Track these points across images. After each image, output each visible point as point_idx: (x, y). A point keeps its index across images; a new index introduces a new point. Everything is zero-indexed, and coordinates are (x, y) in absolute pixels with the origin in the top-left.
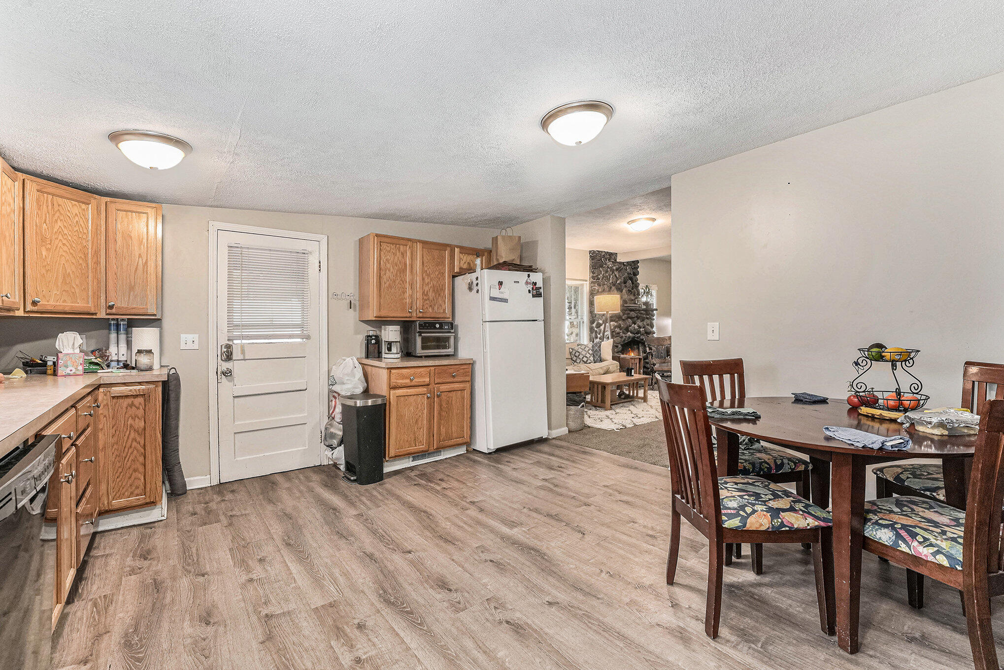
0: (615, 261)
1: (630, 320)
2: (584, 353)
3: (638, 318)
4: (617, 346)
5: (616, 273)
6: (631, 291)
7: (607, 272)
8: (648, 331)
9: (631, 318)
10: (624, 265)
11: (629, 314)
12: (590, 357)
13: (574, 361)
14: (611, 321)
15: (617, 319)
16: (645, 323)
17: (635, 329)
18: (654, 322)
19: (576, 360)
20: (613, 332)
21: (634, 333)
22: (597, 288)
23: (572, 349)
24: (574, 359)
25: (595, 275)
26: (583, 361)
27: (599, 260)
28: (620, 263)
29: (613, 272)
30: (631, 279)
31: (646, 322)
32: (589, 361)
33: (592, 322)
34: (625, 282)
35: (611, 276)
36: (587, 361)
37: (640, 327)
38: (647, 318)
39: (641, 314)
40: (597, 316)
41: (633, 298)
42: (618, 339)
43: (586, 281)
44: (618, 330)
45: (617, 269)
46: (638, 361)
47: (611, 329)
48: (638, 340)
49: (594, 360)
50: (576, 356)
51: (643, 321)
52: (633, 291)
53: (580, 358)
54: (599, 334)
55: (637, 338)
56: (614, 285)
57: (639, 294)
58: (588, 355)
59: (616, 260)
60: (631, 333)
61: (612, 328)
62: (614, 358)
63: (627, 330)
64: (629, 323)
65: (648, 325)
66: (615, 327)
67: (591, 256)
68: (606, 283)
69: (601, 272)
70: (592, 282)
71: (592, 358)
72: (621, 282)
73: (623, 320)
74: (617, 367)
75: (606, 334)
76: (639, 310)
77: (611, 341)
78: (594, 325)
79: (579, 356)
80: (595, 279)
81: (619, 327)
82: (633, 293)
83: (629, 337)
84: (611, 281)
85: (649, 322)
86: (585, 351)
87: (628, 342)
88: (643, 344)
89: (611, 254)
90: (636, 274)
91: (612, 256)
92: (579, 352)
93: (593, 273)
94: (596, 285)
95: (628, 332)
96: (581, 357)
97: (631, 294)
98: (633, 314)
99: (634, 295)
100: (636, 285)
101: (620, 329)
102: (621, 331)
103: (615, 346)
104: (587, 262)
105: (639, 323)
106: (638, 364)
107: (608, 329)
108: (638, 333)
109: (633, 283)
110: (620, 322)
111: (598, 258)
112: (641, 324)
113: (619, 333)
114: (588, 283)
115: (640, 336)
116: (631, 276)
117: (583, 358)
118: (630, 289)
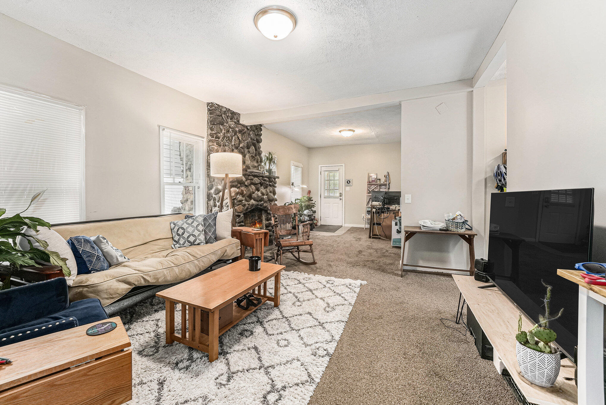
0: (238, 123)
1: (253, 187)
2: (190, 229)
3: (261, 184)
4: (239, 216)
5: (239, 135)
6: (254, 157)
7: (228, 131)
8: (271, 198)
9: (255, 184)
10: (247, 129)
11: (252, 179)
12: (199, 235)
13: (175, 241)
14: (232, 186)
15: (239, 185)
16: (268, 191)
17: (258, 196)
18: (277, 190)
19: (179, 240)
20: (234, 199)
21: (257, 201)
22: (216, 148)
23: (174, 224)
24: (176, 238)
25: (213, 132)
26: (189, 242)
27: (219, 116)
28: (243, 126)
29: (235, 134)
30: (254, 145)
31: (270, 189)
32: (198, 241)
33: (210, 188)
34: (248, 147)
35: (234, 138)
36: (195, 241)
37: (263, 194)
38: (270, 185)
39: (265, 180)
40: (216, 180)
41: (256, 164)
42: (239, 208)
43: (203, 138)
44: (240, 197)
45: (240, 131)
46: (262, 236)
47: (231, 197)
48: (262, 207)
49: (206, 238)
50: (178, 235)
51: (266, 187)
52: (256, 157)
53: (184, 238)
54: (218, 201)
55: (261, 205)
56: (237, 148)
57: (261, 161)
58: (196, 233)
59: (238, 121)
60: (255, 200)
61: (233, 194)
62: (234, 234)
63: (250, 197)
64: (252, 189)
65: (271, 192)
66: (237, 194)
67: (209, 110)
68: (227, 144)
69: (221, 130)
70: (210, 141)
71: (202, 237)
72: (244, 146)
73: (246, 186)
74: (237, 247)
75: (224, 202)
76: (263, 177)
77: (231, 211)
78: (212, 191)
79: (183, 234)
80: (214, 137)
81: (242, 194)
82: (256, 160)
83: (253, 205)
84: (233, 144)
85: (271, 189)
86: (193, 227)
87: (250, 211)
88: (266, 211)
89: (233, 113)
90: (259, 141)
91: (234, 116)
92: (183, 228)
93: (212, 129)
94: (215, 144)
95: (251, 199)
96: (186, 235)
97: (254, 160)
98: (256, 180)
99: (257, 162)
100: (258, 153)
101: (243, 196)
102: (244, 199)
103: (236, 216)
104: (204, 117)
105: (262, 190)
106: (263, 240)
107: (227, 195)
108: (261, 201)
109: (256, 150)
110: (243, 188)
111: (218, 113)
112: (264, 191)
113: (241, 201)
114: (205, 140)
115: (263, 204)
116: (254, 142)
117: (188, 237)
118: (253, 155)
